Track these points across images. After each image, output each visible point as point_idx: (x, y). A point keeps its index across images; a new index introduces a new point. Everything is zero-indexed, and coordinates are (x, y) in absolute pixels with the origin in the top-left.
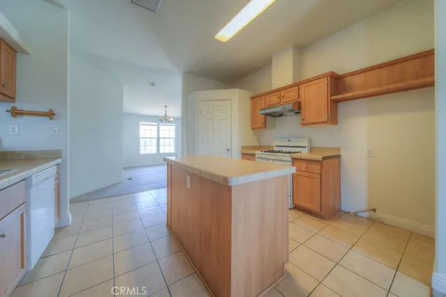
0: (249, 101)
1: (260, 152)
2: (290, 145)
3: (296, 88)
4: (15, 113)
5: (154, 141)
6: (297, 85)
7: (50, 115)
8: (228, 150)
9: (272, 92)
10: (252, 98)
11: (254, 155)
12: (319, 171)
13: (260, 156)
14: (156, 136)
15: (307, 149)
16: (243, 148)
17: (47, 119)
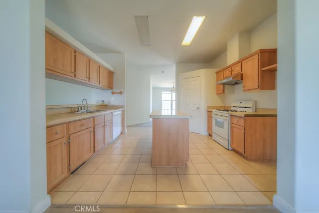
0: (215, 75)
1: (215, 110)
2: (241, 106)
3: (240, 63)
4: (113, 93)
5: (170, 102)
6: (240, 62)
7: (121, 93)
8: (198, 108)
9: (228, 68)
10: (217, 73)
11: (212, 112)
12: (243, 125)
13: (215, 113)
14: (171, 99)
15: (251, 109)
16: (208, 107)
17: (119, 94)
